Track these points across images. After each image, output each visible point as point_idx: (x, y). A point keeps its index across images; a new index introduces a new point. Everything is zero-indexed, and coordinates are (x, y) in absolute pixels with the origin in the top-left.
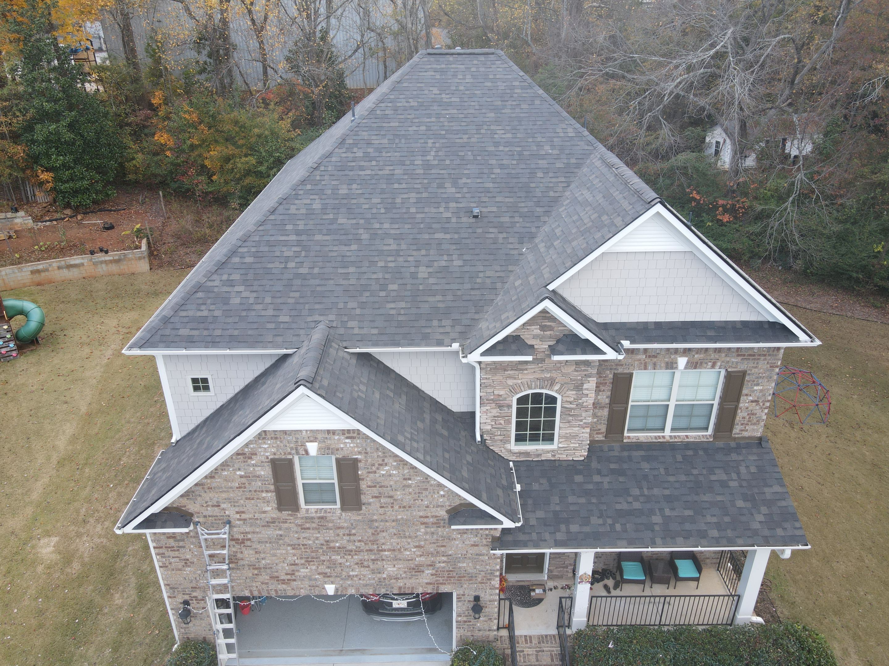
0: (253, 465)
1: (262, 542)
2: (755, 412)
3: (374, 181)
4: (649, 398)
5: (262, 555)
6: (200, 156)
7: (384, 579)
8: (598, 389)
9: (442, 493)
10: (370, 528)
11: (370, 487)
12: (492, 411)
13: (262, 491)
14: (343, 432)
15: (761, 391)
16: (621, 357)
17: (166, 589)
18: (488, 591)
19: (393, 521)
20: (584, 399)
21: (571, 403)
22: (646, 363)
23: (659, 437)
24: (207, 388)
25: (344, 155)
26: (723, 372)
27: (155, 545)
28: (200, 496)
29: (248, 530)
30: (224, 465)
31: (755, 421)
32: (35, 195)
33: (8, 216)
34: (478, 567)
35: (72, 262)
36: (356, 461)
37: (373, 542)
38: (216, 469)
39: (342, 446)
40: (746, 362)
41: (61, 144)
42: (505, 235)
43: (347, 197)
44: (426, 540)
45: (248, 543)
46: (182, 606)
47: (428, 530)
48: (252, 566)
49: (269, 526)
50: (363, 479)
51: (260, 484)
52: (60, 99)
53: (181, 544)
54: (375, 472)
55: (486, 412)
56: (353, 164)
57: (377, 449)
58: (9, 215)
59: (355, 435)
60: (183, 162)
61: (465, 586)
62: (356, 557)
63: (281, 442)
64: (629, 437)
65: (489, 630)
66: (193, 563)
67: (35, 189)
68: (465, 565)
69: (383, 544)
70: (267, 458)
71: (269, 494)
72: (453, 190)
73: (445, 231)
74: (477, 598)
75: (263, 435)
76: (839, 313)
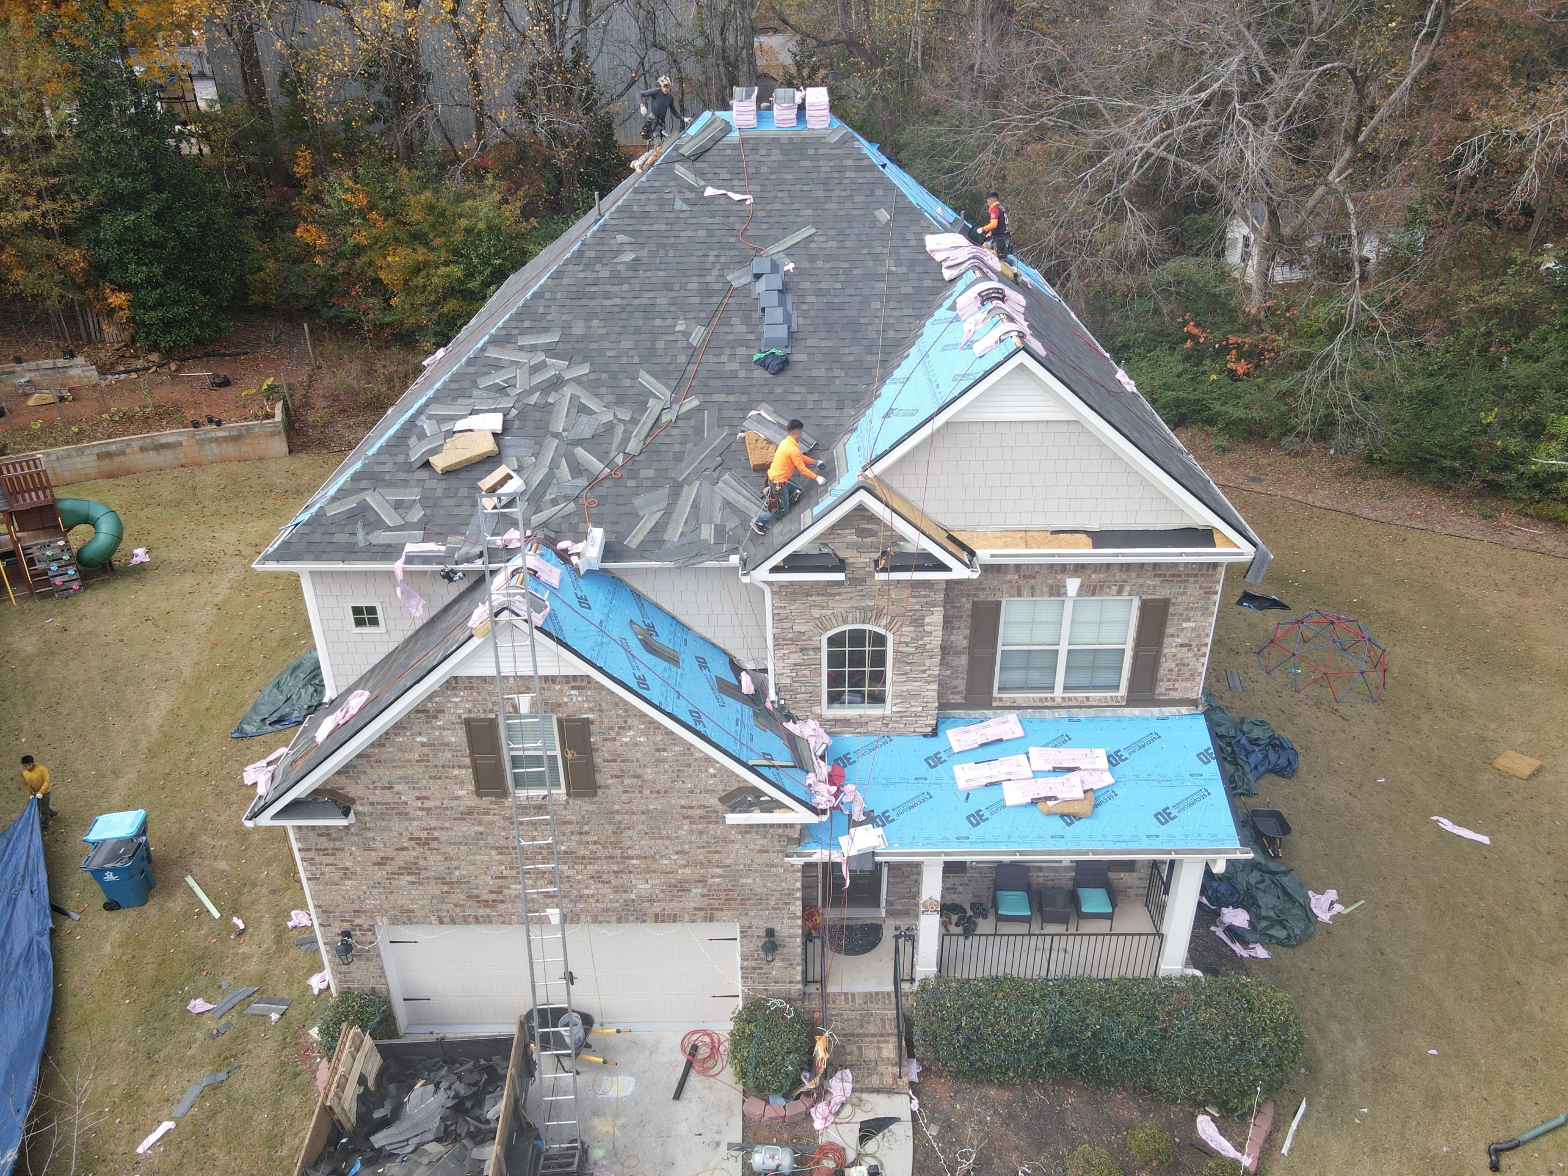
0: (440, 728)
1: (454, 844)
2: (1186, 661)
3: (624, 315)
4: (1028, 641)
5: (455, 863)
6: (370, 263)
7: (633, 901)
8: (948, 623)
9: (712, 771)
10: (610, 823)
11: (607, 761)
12: (792, 656)
13: (453, 767)
14: (568, 679)
15: (1194, 629)
16: (975, 576)
17: (317, 913)
18: (786, 921)
19: (643, 813)
20: (927, 639)
21: (907, 645)
22: (1019, 586)
23: (1046, 699)
24: (374, 622)
25: (581, 275)
26: (1136, 603)
27: (300, 845)
28: (365, 772)
29: (434, 824)
30: (399, 727)
31: (1187, 675)
32: (101, 330)
33: (59, 365)
34: (769, 884)
35: (163, 440)
36: (588, 722)
37: (615, 845)
38: (387, 733)
39: (566, 700)
40: (1167, 585)
41: (144, 246)
42: (816, 396)
43: (585, 338)
44: (691, 842)
45: (434, 844)
46: (340, 938)
47: (694, 826)
48: (441, 880)
49: (464, 819)
50: (597, 750)
51: (449, 755)
52: (141, 172)
53: (338, 844)
54: (614, 740)
55: (782, 658)
56: (594, 289)
57: (617, 705)
58: (61, 362)
59: (584, 684)
60: (343, 274)
61: (751, 913)
62: (590, 867)
63: (479, 693)
64: (1001, 699)
65: (791, 982)
66: (355, 873)
67: (101, 320)
68: (750, 881)
69: (629, 848)
70: (460, 717)
71: (463, 772)
72: (744, 328)
73: (729, 391)
74: (770, 933)
75: (453, 683)
76: (1421, 526)
